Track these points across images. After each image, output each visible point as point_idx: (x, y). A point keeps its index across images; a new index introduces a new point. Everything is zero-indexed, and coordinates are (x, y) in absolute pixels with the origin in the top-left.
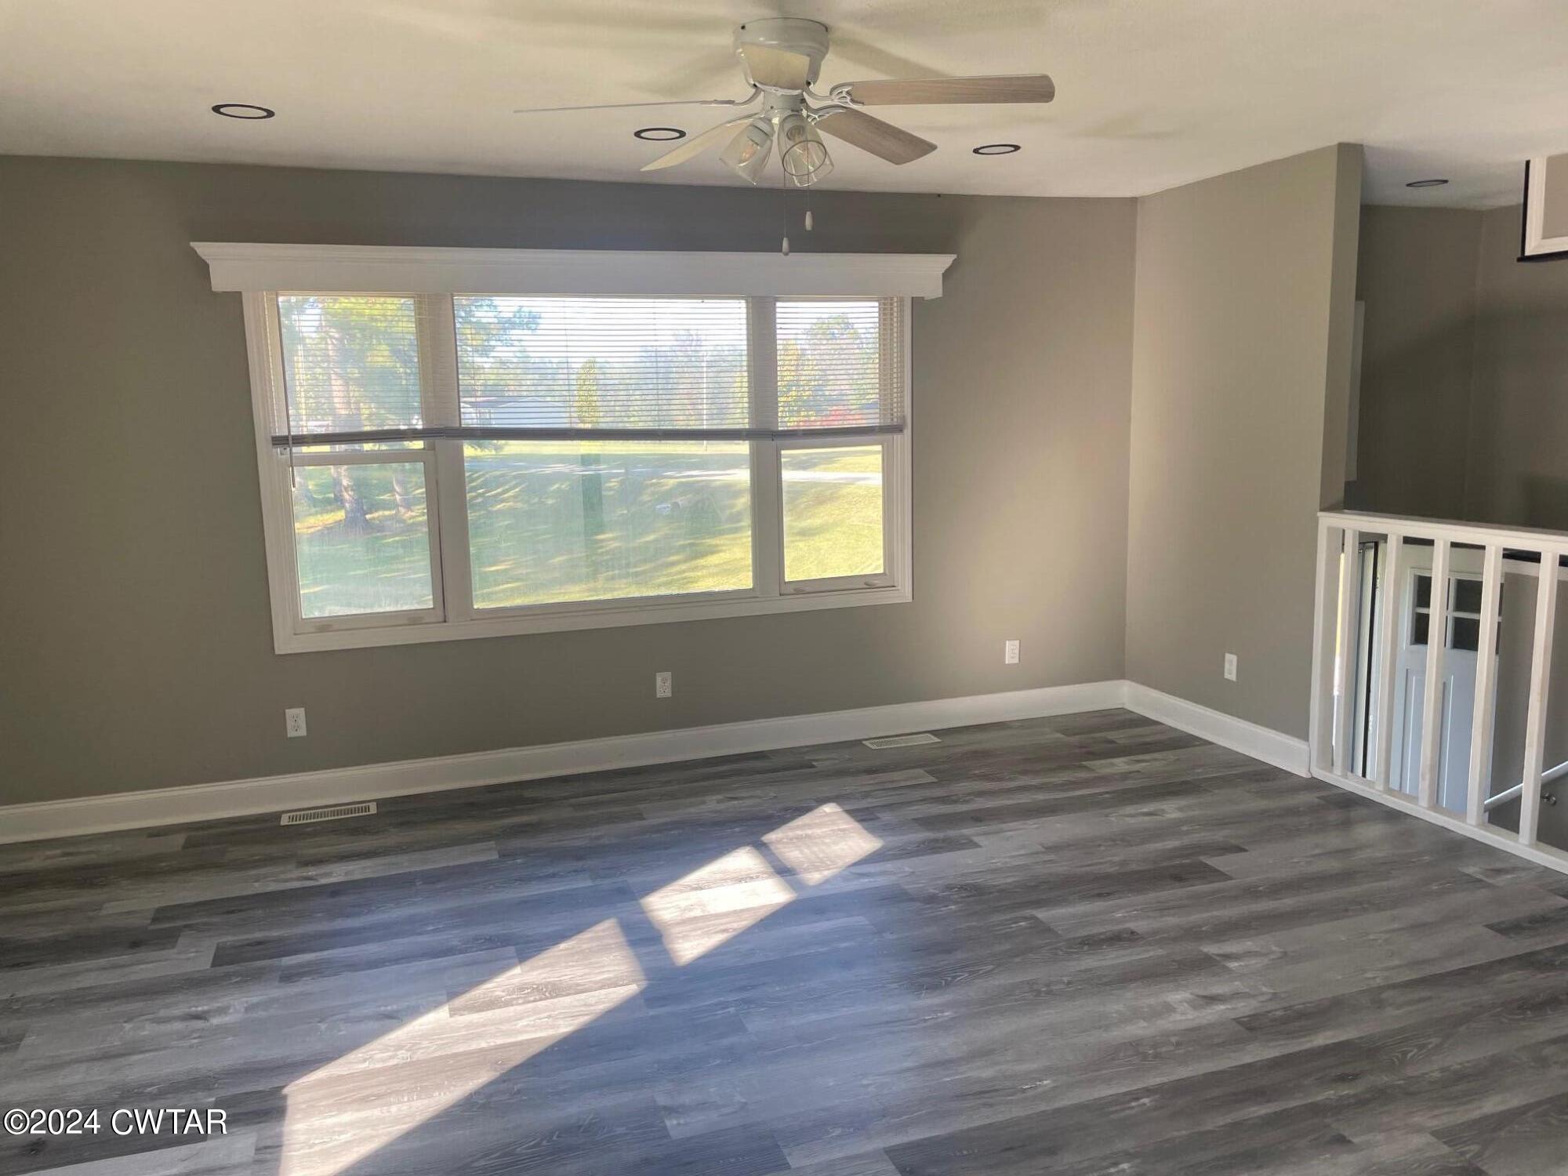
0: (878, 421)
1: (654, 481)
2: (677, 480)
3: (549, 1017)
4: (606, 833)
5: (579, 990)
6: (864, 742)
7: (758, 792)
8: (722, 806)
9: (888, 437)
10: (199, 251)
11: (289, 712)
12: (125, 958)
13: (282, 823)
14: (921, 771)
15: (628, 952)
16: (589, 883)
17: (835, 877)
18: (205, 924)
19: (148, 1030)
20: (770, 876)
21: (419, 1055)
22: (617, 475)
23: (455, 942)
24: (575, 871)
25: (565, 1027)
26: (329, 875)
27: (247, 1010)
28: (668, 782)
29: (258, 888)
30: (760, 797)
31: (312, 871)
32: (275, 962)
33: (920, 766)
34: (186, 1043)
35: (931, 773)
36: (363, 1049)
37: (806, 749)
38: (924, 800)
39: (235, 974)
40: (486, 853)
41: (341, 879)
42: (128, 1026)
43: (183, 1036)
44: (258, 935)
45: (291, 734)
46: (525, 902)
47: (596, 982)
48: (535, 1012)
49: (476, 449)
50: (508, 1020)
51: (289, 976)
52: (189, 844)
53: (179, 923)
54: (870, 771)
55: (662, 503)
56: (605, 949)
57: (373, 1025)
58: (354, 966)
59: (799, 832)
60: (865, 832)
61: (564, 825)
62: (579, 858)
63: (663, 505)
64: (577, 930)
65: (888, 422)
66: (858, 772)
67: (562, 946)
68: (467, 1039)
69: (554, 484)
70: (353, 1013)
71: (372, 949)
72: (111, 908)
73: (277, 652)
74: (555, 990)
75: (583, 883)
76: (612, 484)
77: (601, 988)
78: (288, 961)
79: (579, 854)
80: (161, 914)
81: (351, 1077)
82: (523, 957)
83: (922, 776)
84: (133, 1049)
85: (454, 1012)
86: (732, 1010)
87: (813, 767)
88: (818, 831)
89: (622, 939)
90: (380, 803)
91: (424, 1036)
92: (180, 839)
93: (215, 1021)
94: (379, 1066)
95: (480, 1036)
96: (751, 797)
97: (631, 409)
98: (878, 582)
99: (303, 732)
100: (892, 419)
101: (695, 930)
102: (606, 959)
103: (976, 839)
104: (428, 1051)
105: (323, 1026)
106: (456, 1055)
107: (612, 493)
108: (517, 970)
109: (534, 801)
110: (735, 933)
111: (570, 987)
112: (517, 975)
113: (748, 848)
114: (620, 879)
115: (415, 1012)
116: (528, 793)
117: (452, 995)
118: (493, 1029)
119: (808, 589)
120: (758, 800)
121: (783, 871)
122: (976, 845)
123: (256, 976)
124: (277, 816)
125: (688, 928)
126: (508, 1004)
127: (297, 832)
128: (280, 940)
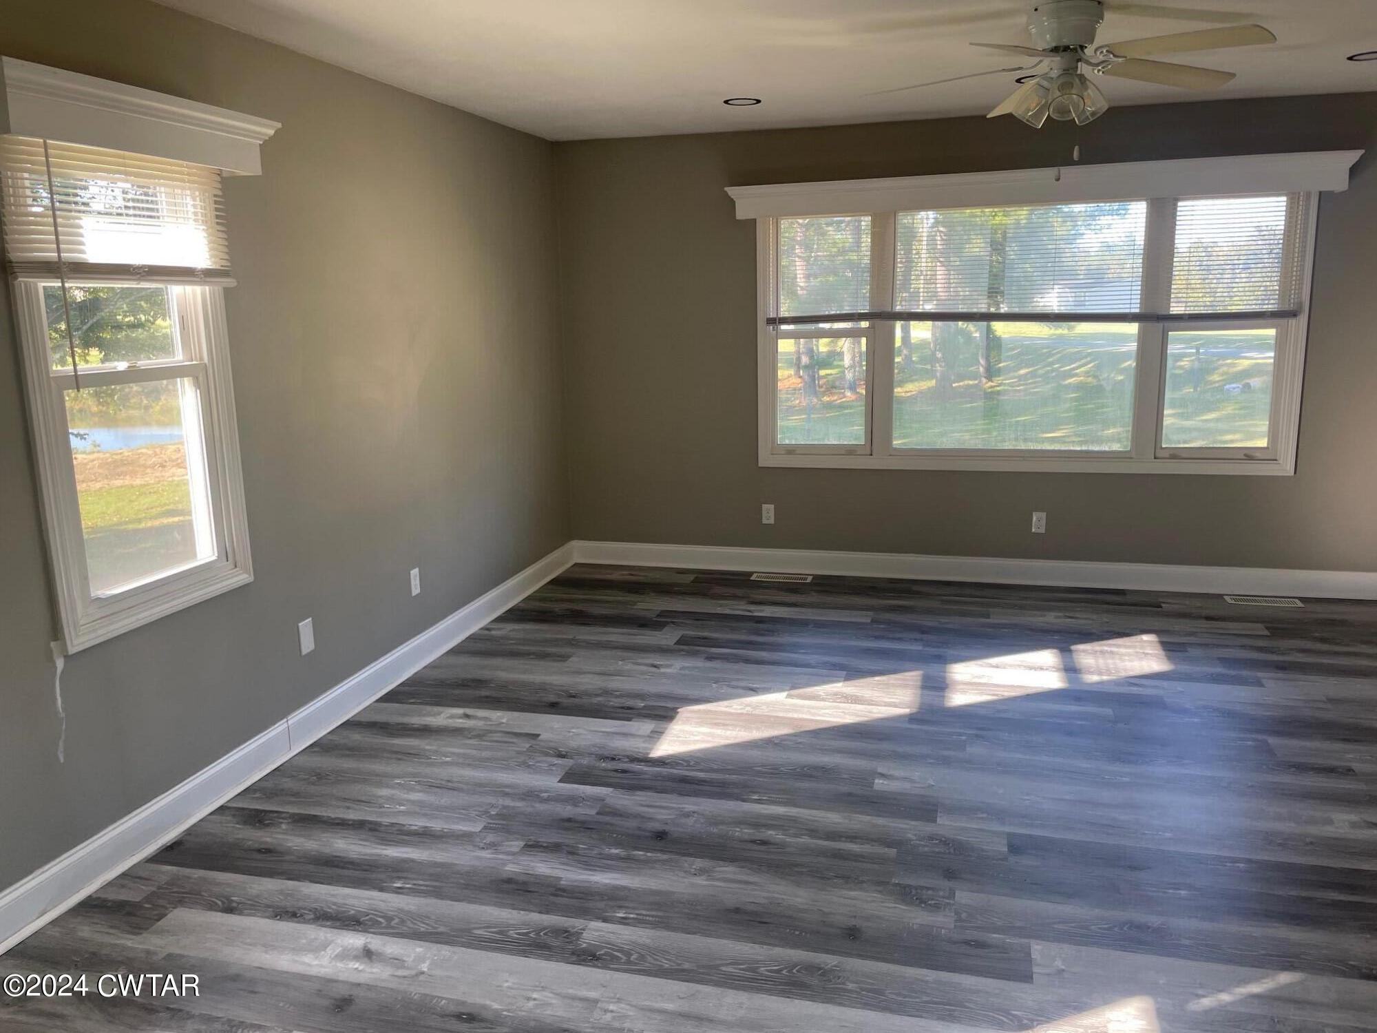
0: (1276, 306)
1: (1229, 361)
2: (1254, 361)
3: (843, 712)
4: (955, 622)
5: (870, 703)
6: (1225, 597)
7: (1095, 617)
8: (1058, 621)
9: (1283, 321)
10: (730, 193)
11: (765, 507)
12: (635, 631)
13: (751, 579)
14: (1259, 625)
15: (919, 692)
16: (920, 648)
17: (1109, 682)
18: (682, 623)
19: (629, 666)
20: (1058, 670)
21: (757, 712)
22: (1190, 355)
23: (812, 662)
24: (915, 639)
25: (849, 720)
26: (763, 611)
27: (681, 669)
28: (1026, 598)
29: (719, 610)
30: (1093, 620)
31: (752, 607)
32: (707, 649)
33: (1262, 622)
34: (642, 677)
35: (1267, 628)
36: (728, 702)
37: (1165, 594)
38: (1243, 647)
39: (683, 650)
40: (864, 618)
41: (768, 615)
42: (620, 663)
43: (643, 673)
44: (706, 634)
45: (765, 521)
46: (869, 650)
47: (885, 702)
48: (835, 707)
49: (1051, 328)
50: (817, 708)
51: (710, 658)
52: (695, 581)
53: (669, 620)
54: (1208, 618)
55: (1230, 383)
56: (905, 686)
57: (740, 691)
58: (747, 661)
59: (1106, 648)
60: (1165, 658)
61: (929, 612)
62: (923, 632)
63: (1234, 385)
64: (895, 672)
65: (1286, 308)
66: (1199, 617)
67: (877, 678)
68: (788, 711)
69: (1126, 361)
70: (734, 683)
71: (764, 655)
72: (640, 606)
73: (760, 465)
74: (856, 700)
75: (916, 647)
76: (1182, 363)
77: (885, 706)
78: (714, 650)
79: (924, 630)
80: (663, 614)
81: (715, 712)
82: (848, 678)
83: (1260, 629)
84: (619, 673)
85: (789, 696)
86: (964, 738)
87: (1161, 607)
88: (1123, 650)
89: (919, 683)
90: (816, 577)
91: (766, 704)
92: (692, 577)
93: (662, 670)
94: (733, 711)
95: (796, 711)
96: (1086, 619)
97: (1235, 290)
98: (1258, 455)
99: (772, 521)
100: (1289, 305)
101: (973, 690)
102: (899, 691)
103: (1264, 681)
104: (765, 711)
105: (714, 685)
106: (777, 717)
107: (1181, 372)
108: (840, 684)
109: (918, 593)
110: (1001, 698)
111: (866, 701)
112: (839, 687)
113: (1055, 651)
114: (941, 650)
115: (767, 690)
116: (915, 588)
117: (793, 687)
118: (806, 710)
119: (1184, 455)
120: (1091, 622)
121: (1070, 670)
122: (1262, 685)
123: (694, 654)
124: (751, 574)
125: (971, 687)
126: (823, 700)
127: (758, 585)
128: (716, 639)
